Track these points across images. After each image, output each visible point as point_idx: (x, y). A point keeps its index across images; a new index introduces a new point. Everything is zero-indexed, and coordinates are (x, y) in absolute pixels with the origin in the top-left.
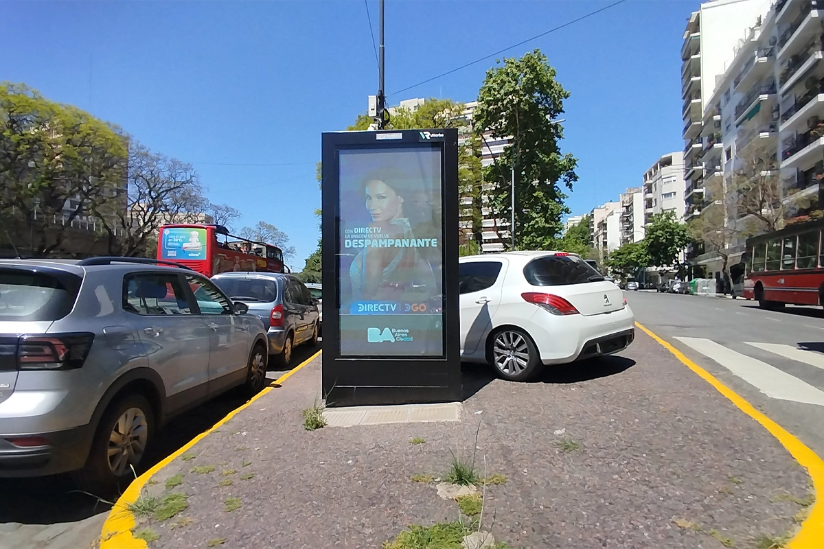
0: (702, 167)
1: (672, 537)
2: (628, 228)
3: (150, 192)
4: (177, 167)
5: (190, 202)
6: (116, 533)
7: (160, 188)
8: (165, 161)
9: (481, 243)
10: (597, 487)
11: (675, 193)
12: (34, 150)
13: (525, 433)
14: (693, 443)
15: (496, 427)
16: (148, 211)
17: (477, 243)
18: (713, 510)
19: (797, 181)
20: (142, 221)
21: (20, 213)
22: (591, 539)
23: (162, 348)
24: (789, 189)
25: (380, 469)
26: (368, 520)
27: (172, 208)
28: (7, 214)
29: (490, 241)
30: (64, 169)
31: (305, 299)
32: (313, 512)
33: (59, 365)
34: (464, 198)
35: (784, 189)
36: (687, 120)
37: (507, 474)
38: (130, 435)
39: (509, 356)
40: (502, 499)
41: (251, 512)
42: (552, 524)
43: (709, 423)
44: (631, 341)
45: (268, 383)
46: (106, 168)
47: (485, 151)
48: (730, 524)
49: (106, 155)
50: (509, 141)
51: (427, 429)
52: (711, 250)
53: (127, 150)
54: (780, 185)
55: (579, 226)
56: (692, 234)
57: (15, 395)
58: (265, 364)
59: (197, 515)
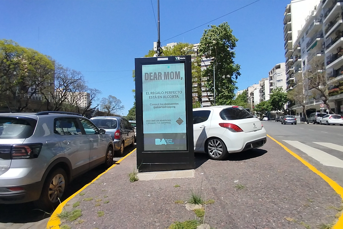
0: (293, 69)
1: (284, 225)
2: (263, 95)
3: (64, 84)
4: (75, 73)
5: (80, 87)
6: (53, 226)
7: (68, 82)
8: (70, 71)
9: (202, 102)
10: (253, 204)
11: (282, 80)
12: (16, 67)
13: (222, 182)
14: (292, 185)
15: (209, 179)
16: (63, 92)
17: (200, 102)
18: (302, 213)
19: (333, 74)
20: (61, 96)
21: (11, 93)
22: (250, 226)
23: (70, 149)
24: (330, 77)
25: (162, 198)
26: (157, 219)
27: (73, 90)
28: (5, 94)
29: (205, 101)
30: (28, 75)
31: (129, 127)
32: (134, 216)
33: (28, 157)
34: (194, 84)
35: (328, 77)
36: (286, 49)
37: (215, 199)
38: (58, 186)
39: (214, 150)
40: (213, 210)
41: (109, 217)
42: (234, 220)
43: (299, 177)
44: (265, 143)
45: (114, 162)
46: (46, 74)
47: (202, 64)
48: (309, 220)
49: (46, 69)
50: (212, 60)
51: (181, 181)
52: (298, 104)
53: (54, 67)
54: (326, 76)
55: (242, 94)
56: (289, 97)
57: (10, 169)
58: (113, 154)
59: (86, 219)
